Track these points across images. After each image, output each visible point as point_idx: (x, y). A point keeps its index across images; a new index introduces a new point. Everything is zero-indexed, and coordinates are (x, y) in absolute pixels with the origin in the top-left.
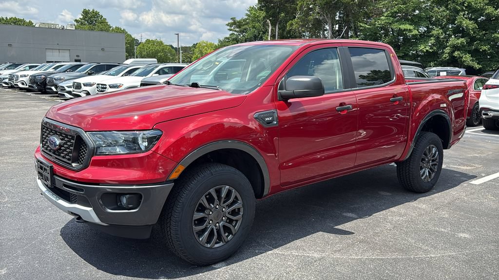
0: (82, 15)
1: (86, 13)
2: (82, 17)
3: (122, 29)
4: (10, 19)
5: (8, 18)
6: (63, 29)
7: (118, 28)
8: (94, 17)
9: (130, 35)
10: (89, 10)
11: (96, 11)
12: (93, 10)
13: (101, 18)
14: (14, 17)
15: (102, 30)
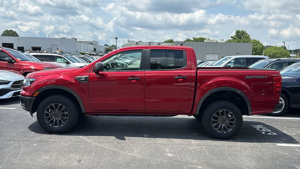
0: (235, 34)
1: (238, 32)
2: (235, 35)
3: (257, 41)
4: (199, 38)
5: (198, 38)
6: (216, 42)
7: (255, 40)
8: (242, 35)
9: (262, 44)
10: (240, 31)
11: (244, 31)
12: (242, 31)
13: (246, 35)
14: (201, 37)
15: (244, 42)
